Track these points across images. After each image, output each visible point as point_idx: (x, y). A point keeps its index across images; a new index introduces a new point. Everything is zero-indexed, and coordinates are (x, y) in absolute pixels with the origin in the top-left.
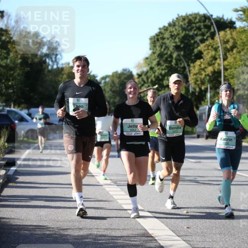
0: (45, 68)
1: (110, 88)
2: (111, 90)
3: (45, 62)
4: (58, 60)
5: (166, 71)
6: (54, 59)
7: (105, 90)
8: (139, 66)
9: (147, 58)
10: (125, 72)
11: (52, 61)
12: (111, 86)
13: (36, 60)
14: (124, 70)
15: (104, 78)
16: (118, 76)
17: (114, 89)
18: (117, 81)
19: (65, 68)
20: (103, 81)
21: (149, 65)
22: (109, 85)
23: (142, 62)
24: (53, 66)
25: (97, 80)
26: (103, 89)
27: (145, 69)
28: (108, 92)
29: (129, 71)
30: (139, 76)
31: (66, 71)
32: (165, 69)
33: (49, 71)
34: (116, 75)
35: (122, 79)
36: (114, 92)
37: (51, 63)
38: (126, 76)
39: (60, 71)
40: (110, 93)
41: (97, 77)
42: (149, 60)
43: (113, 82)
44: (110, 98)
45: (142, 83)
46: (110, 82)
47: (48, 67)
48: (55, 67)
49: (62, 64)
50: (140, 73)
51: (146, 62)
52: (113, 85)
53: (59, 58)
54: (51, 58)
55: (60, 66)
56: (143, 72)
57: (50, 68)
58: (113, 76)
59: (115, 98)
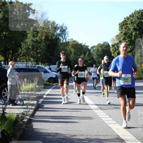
0: (59, 42)
1: (96, 53)
2: (97, 54)
3: (59, 38)
4: (66, 37)
5: (129, 43)
6: (63, 37)
7: (93, 54)
8: (112, 40)
9: (117, 36)
10: (105, 44)
11: (63, 38)
12: (97, 52)
13: (54, 37)
14: (105, 43)
15: (93, 47)
16: (101, 46)
17: (98, 54)
18: (100, 49)
19: (70, 42)
20: (92, 49)
21: (119, 39)
22: (96, 51)
23: (114, 38)
24: (63, 41)
25: (89, 49)
26: (92, 53)
27: (116, 42)
28: (95, 55)
29: (107, 43)
30: (113, 46)
31: (71, 44)
32: (128, 42)
33: (61, 44)
34: (100, 46)
35: (103, 47)
36: (98, 55)
37: (62, 39)
38: (105, 46)
39: (67, 43)
40: (96, 56)
41: (88, 47)
42: (119, 37)
43: (98, 50)
44: (97, 59)
45: (115, 50)
46: (96, 50)
47: (60, 42)
48: (64, 41)
49: (68, 40)
50: (113, 44)
51: (117, 38)
52: (98, 51)
53: (67, 36)
54: (62, 36)
55: (67, 41)
56: (115, 43)
57: (61, 42)
58: (98, 46)
59: (99, 59)
